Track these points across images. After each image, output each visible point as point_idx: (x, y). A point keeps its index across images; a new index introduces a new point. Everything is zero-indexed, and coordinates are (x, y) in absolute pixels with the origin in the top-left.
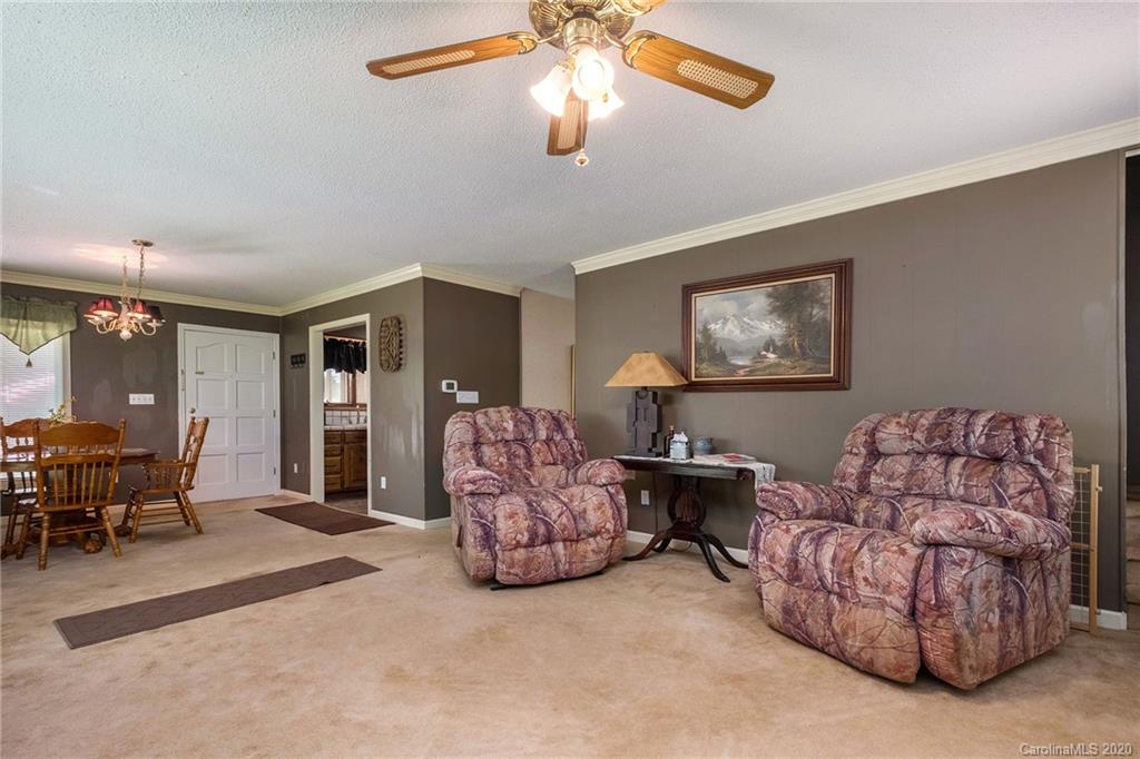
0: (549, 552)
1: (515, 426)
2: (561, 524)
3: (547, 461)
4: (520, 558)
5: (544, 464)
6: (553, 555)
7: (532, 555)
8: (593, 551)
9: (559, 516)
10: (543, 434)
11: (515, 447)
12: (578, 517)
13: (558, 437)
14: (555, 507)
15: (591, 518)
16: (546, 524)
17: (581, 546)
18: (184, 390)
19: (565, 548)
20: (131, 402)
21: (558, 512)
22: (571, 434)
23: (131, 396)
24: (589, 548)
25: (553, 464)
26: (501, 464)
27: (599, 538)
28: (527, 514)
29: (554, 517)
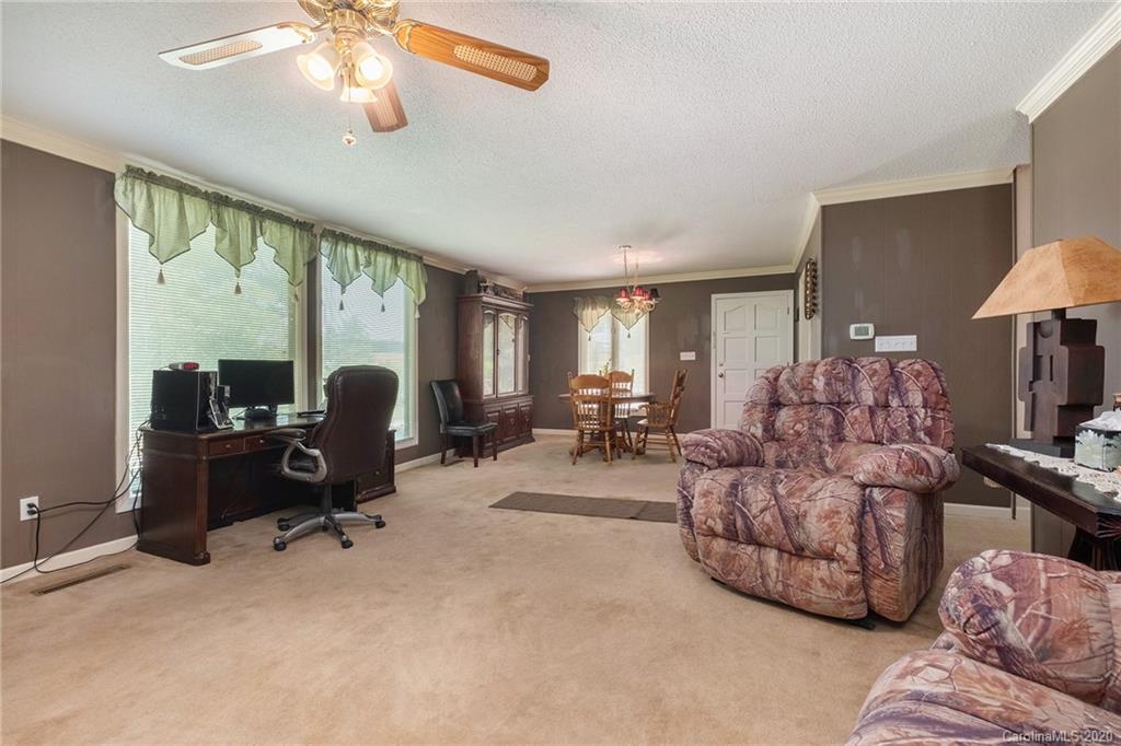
0: (755, 557)
1: (828, 384)
2: (763, 522)
3: (866, 437)
4: (718, 550)
5: (863, 441)
6: (761, 563)
7: (733, 552)
8: (822, 580)
9: (762, 511)
10: (868, 398)
11: (823, 411)
12: (792, 521)
13: (894, 403)
14: (760, 497)
15: (813, 529)
16: (744, 516)
17: (804, 568)
18: (715, 347)
19: (780, 559)
20: (682, 359)
21: (762, 505)
22: (916, 398)
23: (682, 354)
24: (817, 574)
25: (875, 443)
26: (798, 434)
27: (835, 565)
28: (722, 496)
29: (755, 510)
